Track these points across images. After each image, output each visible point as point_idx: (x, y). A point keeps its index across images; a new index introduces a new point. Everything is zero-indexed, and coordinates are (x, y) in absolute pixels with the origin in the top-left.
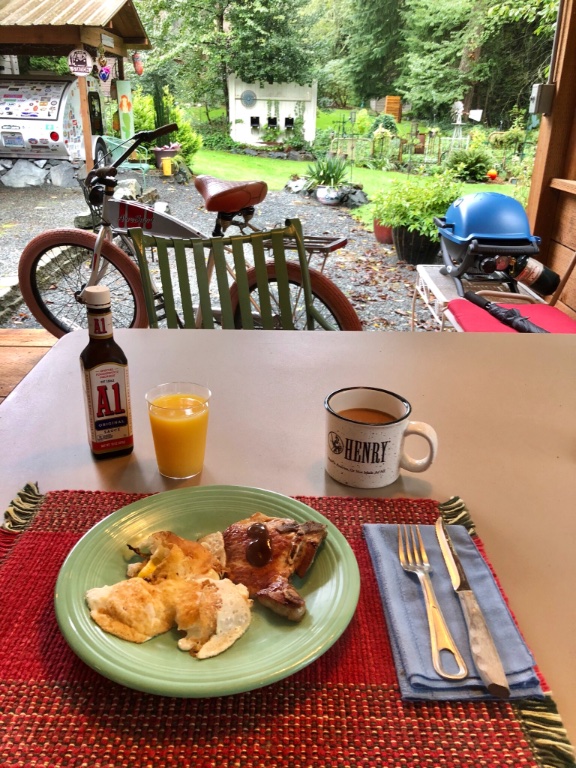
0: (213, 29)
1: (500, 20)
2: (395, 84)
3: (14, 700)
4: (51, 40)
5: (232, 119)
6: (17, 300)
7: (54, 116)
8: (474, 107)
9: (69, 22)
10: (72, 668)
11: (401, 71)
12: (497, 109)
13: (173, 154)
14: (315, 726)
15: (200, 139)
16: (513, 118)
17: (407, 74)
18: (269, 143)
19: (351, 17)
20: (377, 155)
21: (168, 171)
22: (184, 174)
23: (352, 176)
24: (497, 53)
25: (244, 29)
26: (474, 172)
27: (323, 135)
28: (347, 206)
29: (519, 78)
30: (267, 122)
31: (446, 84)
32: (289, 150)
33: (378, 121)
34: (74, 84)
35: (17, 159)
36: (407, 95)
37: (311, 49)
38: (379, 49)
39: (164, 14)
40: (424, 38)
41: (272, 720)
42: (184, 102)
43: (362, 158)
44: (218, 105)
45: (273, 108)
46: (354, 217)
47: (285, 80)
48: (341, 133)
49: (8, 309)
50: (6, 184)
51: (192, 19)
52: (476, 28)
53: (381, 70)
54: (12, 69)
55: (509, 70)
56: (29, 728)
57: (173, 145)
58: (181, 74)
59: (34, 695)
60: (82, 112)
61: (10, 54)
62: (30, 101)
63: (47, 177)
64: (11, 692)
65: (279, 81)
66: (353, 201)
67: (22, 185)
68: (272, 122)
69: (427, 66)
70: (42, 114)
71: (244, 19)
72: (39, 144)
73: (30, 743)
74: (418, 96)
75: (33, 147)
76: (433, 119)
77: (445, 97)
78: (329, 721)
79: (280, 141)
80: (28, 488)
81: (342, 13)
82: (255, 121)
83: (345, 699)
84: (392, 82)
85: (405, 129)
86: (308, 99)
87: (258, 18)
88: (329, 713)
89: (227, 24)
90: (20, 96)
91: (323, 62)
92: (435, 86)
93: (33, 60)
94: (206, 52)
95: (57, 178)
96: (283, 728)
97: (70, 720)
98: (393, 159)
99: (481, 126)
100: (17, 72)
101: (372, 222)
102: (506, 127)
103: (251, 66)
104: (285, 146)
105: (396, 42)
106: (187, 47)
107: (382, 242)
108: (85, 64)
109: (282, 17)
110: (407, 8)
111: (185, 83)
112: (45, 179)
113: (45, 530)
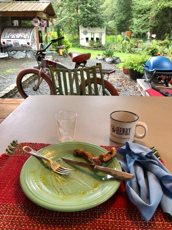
0: (75, 12)
1: (161, 8)
2: (129, 28)
3: (5, 210)
4: (28, 15)
5: (80, 38)
6: (16, 91)
7: (28, 38)
8: (153, 34)
9: (33, 10)
10: (25, 200)
11: (131, 24)
12: (160, 35)
13: (63, 48)
14: (107, 223)
15: (71, 44)
16: (165, 37)
17: (133, 25)
18: (91, 45)
19: (116, 8)
20: (124, 48)
21: (61, 54)
22: (66, 54)
23: (116, 55)
24: (160, 17)
25: (84, 12)
26: (153, 53)
27: (107, 43)
28: (115, 63)
29: (167, 25)
30: (91, 39)
31: (145, 27)
32: (97, 47)
33: (124, 38)
34: (34, 28)
35: (18, 50)
36: (133, 31)
37: (104, 17)
38: (124, 17)
39: (61, 8)
40: (138, 14)
41: (93, 220)
42: (66, 34)
43: (119, 49)
44: (76, 34)
45: (93, 35)
46: (117, 67)
47: (96, 27)
48: (113, 42)
49: (14, 93)
50: (14, 58)
51: (69, 9)
52: (154, 10)
53: (125, 24)
54: (16, 24)
55: (164, 23)
56: (9, 220)
57: (63, 46)
58: (65, 25)
59: (12, 209)
60: (37, 36)
61: (16, 20)
62: (22, 33)
63: (26, 55)
64: (4, 208)
65: (94, 27)
66: (116, 62)
67: (19, 58)
68: (92, 39)
69: (139, 22)
70: (25, 37)
71: (84, 9)
72: (24, 46)
73: (9, 225)
74: (136, 31)
75: (22, 47)
76: (141, 38)
77: (144, 31)
78: (112, 221)
79: (95, 45)
80: (14, 142)
81: (113, 7)
82: (87, 39)
83: (118, 214)
84: (128, 27)
85: (132, 41)
86: (103, 32)
87: (88, 8)
88: (112, 219)
89: (79, 11)
90: (19, 32)
91: (107, 22)
92: (141, 28)
93: (23, 22)
94: (73, 19)
95: (29, 56)
96: (96, 223)
97: (23, 218)
98: (128, 49)
99: (155, 39)
100: (18, 25)
101: (122, 68)
102: (163, 40)
103: (86, 23)
104: (96, 46)
105: (129, 15)
106: (67, 17)
107: (125, 74)
108: (38, 22)
109: (95, 8)
110: (133, 5)
111: (67, 28)
112: (26, 56)
113: (18, 155)
